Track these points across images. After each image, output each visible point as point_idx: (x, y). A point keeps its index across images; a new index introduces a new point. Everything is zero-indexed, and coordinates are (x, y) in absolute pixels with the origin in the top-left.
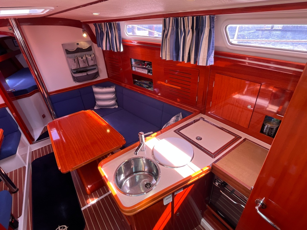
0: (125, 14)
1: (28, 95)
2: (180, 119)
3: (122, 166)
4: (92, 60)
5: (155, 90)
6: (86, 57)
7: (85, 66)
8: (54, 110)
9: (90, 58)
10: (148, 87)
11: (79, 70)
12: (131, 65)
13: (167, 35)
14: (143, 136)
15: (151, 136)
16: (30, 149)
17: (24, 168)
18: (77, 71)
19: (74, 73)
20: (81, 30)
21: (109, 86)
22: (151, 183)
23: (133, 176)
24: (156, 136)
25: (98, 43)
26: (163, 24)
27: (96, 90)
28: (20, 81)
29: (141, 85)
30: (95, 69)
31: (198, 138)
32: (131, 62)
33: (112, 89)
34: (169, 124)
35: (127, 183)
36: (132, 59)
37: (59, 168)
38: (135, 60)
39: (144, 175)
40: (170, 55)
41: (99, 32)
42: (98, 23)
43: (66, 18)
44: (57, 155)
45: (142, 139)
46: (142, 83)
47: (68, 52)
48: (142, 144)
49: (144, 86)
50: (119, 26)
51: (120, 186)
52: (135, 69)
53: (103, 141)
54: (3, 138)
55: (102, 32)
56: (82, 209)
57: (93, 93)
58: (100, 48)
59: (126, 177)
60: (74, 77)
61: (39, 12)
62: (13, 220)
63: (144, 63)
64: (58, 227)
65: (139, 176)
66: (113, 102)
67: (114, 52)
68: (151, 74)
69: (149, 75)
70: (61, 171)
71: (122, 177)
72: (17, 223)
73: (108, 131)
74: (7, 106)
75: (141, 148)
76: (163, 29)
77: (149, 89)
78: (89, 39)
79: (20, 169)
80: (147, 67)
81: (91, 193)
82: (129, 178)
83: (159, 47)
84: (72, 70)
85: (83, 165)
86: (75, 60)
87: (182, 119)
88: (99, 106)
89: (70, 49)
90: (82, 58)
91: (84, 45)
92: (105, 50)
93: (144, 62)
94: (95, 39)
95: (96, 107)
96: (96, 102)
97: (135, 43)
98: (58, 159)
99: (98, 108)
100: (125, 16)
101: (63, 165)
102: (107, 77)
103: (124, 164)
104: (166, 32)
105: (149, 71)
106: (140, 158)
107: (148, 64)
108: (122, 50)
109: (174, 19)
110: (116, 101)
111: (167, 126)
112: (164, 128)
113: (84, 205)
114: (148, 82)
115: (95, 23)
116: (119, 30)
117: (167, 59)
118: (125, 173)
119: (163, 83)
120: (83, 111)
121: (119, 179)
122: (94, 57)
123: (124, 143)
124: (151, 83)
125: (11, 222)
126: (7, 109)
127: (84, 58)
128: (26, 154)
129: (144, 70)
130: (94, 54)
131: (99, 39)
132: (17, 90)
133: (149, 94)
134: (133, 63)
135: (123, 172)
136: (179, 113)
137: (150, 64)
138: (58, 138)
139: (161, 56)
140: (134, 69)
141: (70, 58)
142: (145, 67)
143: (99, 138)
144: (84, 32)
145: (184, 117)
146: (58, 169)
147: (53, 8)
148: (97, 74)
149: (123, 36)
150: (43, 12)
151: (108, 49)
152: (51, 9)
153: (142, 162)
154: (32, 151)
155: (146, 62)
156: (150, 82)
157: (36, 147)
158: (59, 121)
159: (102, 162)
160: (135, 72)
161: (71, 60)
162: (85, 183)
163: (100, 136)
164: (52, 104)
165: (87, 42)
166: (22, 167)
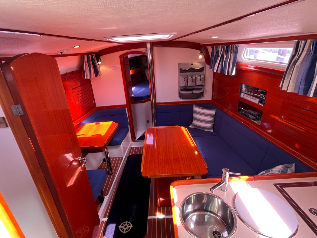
0: (246, 36)
1: (144, 101)
2: (289, 172)
3: (193, 197)
4: (201, 80)
5: (265, 124)
6: (196, 77)
7: (192, 85)
8: (156, 118)
9: (199, 78)
10: (255, 119)
11: (187, 88)
12: (240, 91)
13: (296, 61)
14: (228, 174)
15: (240, 178)
16: (131, 145)
17: (122, 158)
18: (184, 89)
19: (181, 90)
20: (199, 51)
21: (210, 108)
22: (221, 234)
23: (202, 213)
24: (247, 180)
25: (211, 65)
26: (294, 47)
27: (196, 109)
28: (142, 89)
29: (246, 115)
30: (201, 89)
31: (313, 210)
32: (241, 88)
33: (213, 112)
34: (270, 172)
35: (194, 217)
36: (244, 85)
37: (142, 171)
38: (247, 86)
39: (216, 220)
40: (296, 86)
41: (215, 54)
42: (216, 45)
43: (188, 41)
44: (144, 158)
45: (225, 177)
46: (248, 112)
47: (181, 71)
48: (223, 182)
49: (250, 117)
50: (237, 49)
51: (184, 217)
52: (244, 95)
53: (185, 162)
54: (116, 130)
55: (217, 54)
56: (149, 217)
57: (192, 111)
58: (212, 70)
59: (194, 211)
60: (180, 93)
61: (166, 37)
62: (102, 195)
63: (258, 91)
64: (126, 221)
65: (208, 216)
66: (209, 125)
67: (224, 75)
68: (263, 105)
69: (260, 106)
70: (142, 174)
71: (190, 208)
72: (103, 199)
73: (196, 153)
74: (127, 107)
75: (221, 186)
76: (292, 53)
77: (255, 122)
78: (204, 60)
79: (119, 158)
80: (259, 95)
81: (161, 207)
82: (196, 213)
83: (281, 75)
84: (180, 87)
85: (163, 177)
86: (185, 79)
87: (293, 173)
88: (195, 125)
89: (184, 68)
90: (192, 77)
91: (197, 65)
92: (216, 72)
93: (258, 89)
94: (209, 60)
95: (191, 126)
96: (193, 121)
97: (252, 68)
98: (143, 162)
99: (192, 127)
100: (245, 38)
101: (145, 169)
102: (210, 99)
103: (195, 195)
104: (297, 57)
105: (261, 101)
106: (216, 198)
107: (262, 93)
108: (234, 73)
109: (313, 42)
110: (213, 125)
111: (266, 174)
112: (262, 174)
113: (151, 215)
114: (256, 113)
115: (212, 45)
116: (236, 53)
117: (289, 91)
118: (194, 205)
119: (277, 118)
120: (178, 126)
121: (186, 210)
122: (203, 77)
123: (206, 172)
124: (261, 115)
125: (100, 196)
126: (126, 109)
127: (194, 78)
128: (127, 148)
129: (255, 99)
130: (204, 74)
131: (213, 61)
132: (137, 96)
133: (254, 128)
134: (244, 89)
135: (192, 202)
136: (291, 163)
137: (264, 93)
138: (152, 143)
139: (280, 86)
140: (242, 95)
141: (182, 76)
142: (257, 95)
143: (183, 157)
144: (201, 53)
145: (297, 171)
146: (140, 170)
147: (176, 33)
148: (202, 94)
149: (239, 59)
150: (169, 37)
151: (219, 72)
152: (174, 35)
153: (217, 202)
154: (132, 147)
155: (259, 90)
156: (259, 113)
157: (135, 145)
158: (157, 129)
159: (175, 183)
160: (243, 99)
161: (182, 78)
162: (158, 195)
163: (184, 155)
164: (156, 113)
165: (201, 63)
166: (121, 156)
